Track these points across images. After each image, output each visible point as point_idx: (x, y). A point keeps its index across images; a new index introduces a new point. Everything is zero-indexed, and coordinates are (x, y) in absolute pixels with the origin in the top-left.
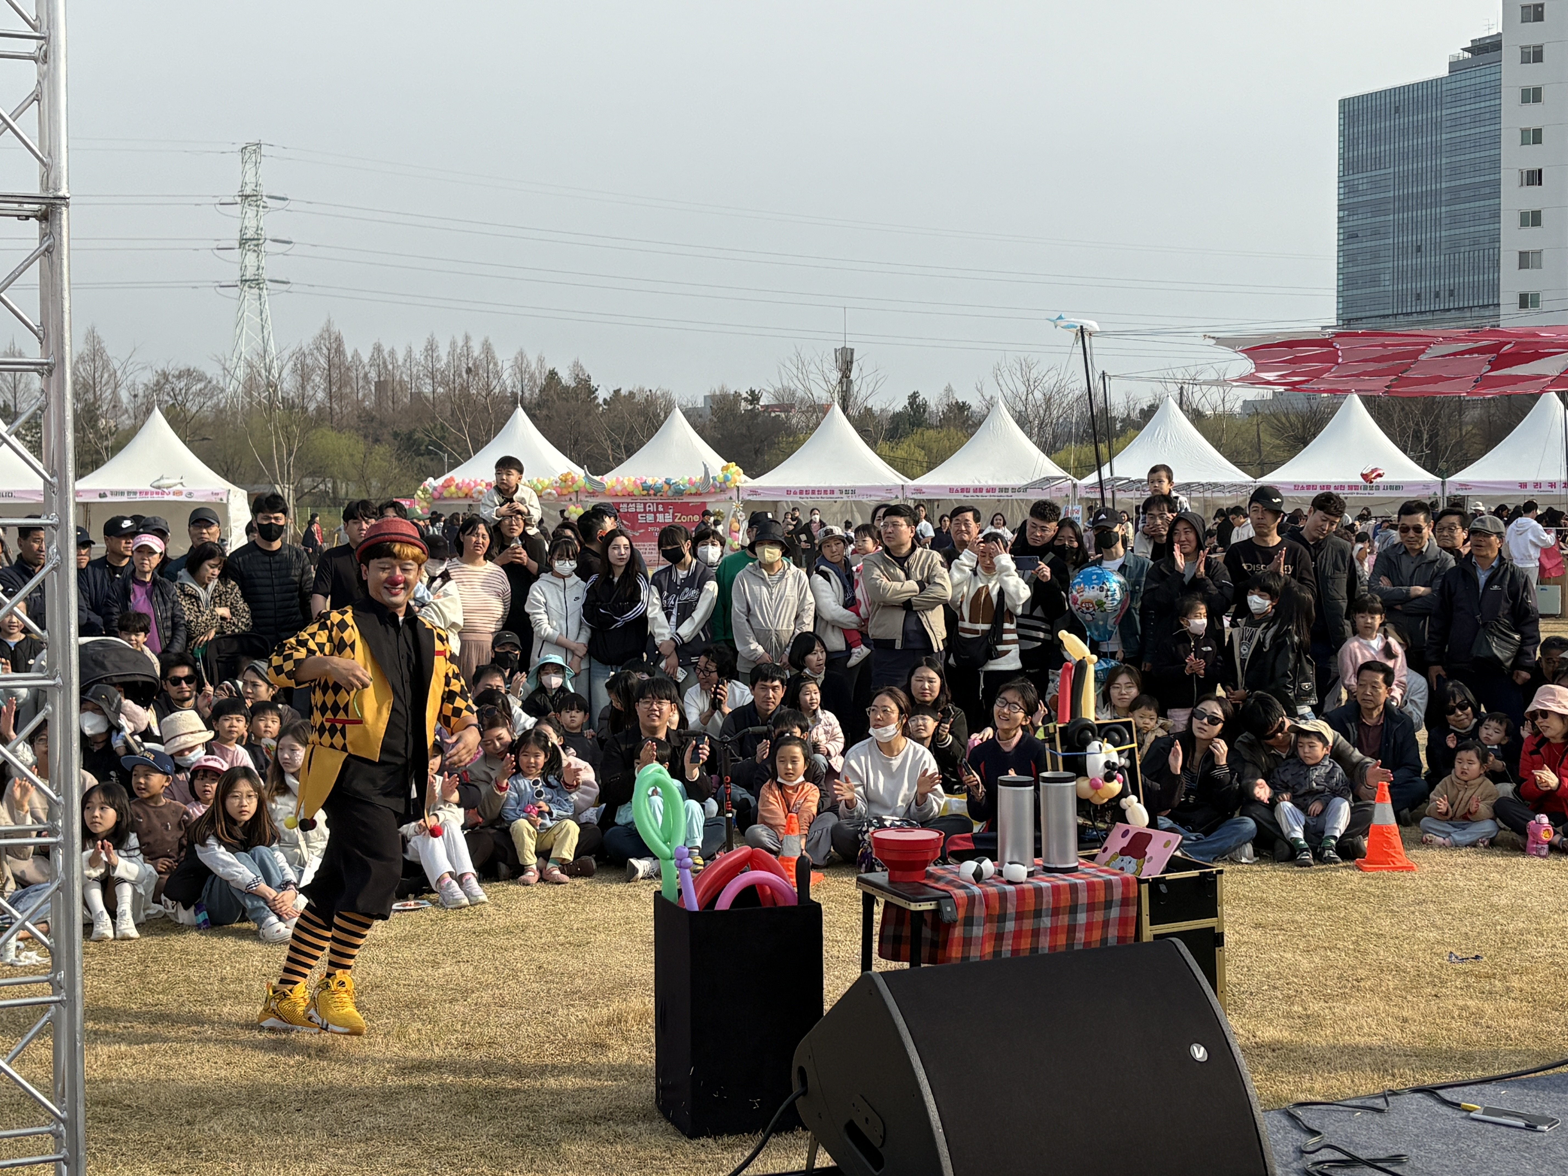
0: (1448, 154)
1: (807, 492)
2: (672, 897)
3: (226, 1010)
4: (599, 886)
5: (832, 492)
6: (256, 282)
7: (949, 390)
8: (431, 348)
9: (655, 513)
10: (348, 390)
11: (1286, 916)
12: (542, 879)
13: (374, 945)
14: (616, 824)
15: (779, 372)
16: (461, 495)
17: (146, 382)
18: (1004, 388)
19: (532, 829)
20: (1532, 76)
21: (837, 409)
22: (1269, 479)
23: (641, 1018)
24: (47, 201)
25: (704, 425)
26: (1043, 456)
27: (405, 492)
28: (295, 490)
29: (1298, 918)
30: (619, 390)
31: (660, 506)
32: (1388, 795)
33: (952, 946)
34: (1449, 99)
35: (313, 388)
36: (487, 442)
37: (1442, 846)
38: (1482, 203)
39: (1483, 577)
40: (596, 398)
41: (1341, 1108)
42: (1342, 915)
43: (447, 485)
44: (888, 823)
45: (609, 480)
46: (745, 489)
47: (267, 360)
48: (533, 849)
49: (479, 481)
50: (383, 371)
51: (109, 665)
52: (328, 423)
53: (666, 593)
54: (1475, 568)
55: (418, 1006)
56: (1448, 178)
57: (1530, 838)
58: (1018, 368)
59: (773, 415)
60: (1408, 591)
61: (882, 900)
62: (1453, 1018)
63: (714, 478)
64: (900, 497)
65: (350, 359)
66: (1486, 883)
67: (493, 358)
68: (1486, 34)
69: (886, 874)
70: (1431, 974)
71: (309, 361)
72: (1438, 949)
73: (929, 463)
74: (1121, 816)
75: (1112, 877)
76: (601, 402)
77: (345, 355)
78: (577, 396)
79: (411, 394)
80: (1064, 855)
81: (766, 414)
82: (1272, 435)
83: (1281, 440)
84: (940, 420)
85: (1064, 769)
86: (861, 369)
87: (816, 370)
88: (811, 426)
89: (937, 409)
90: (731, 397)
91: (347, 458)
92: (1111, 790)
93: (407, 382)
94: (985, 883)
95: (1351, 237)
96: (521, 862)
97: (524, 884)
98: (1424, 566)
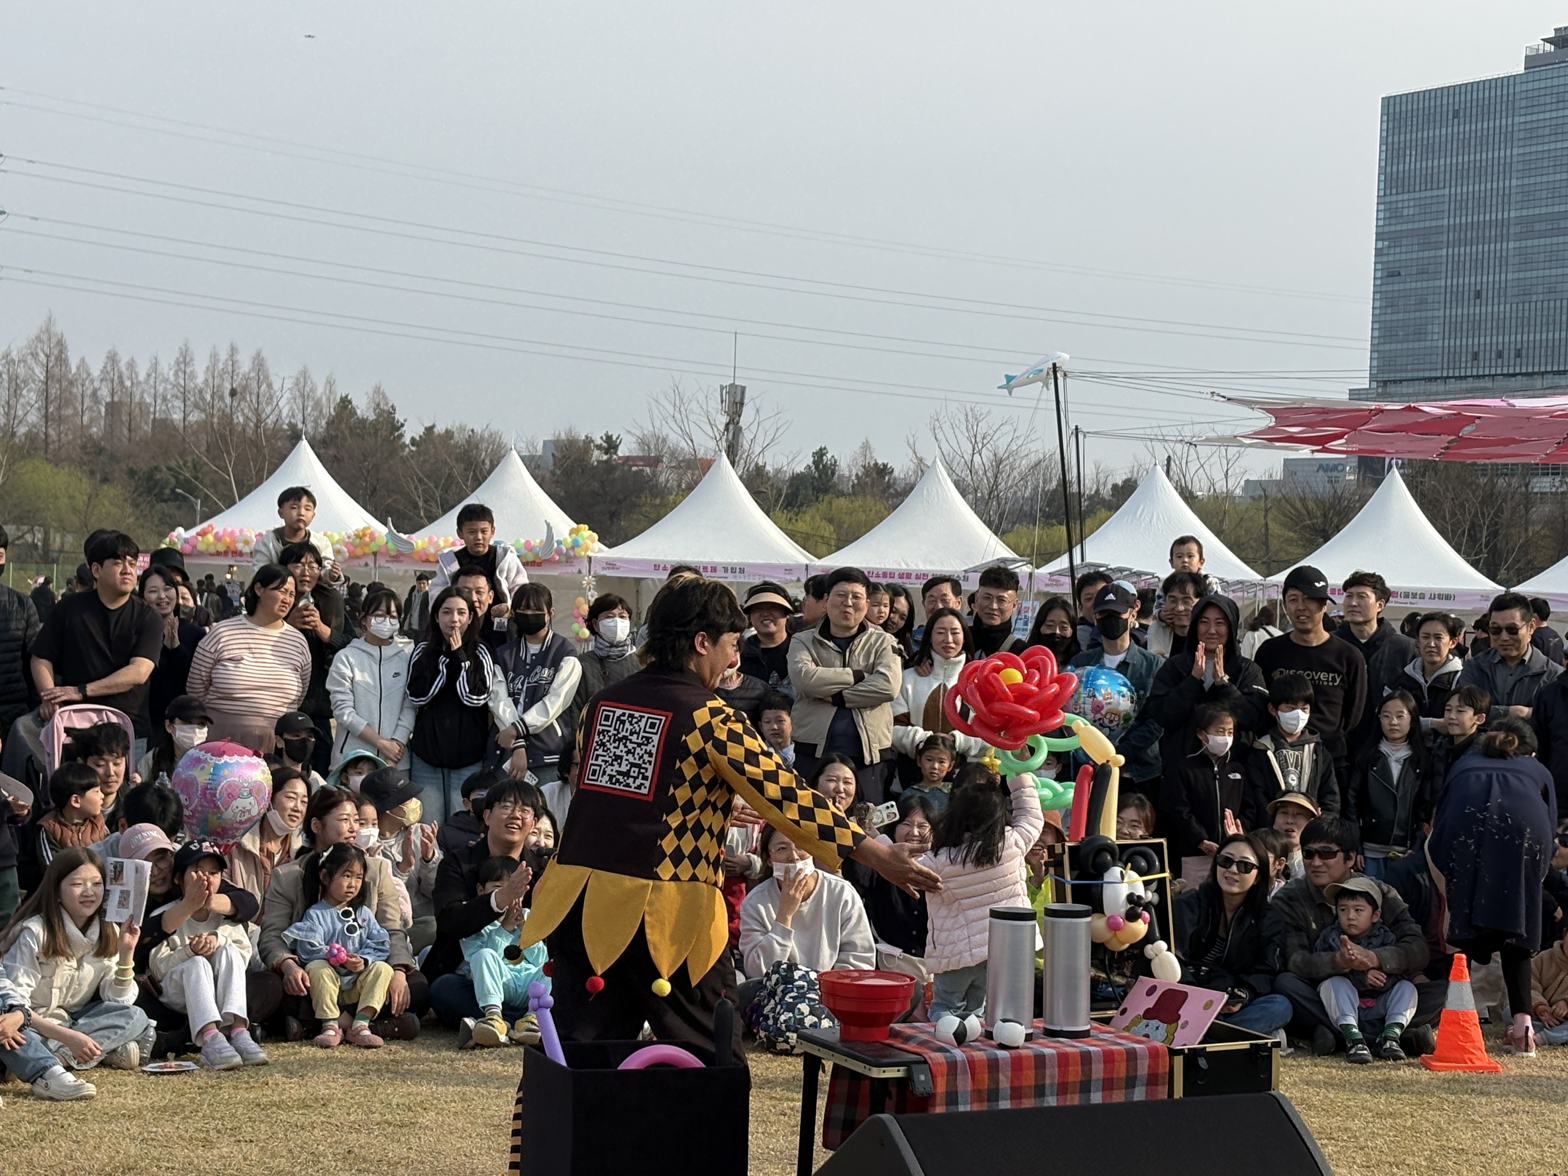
0: (1520, 175)
7: (866, 447)
8: (184, 361)
10: (70, 411)
12: (345, 1041)
13: (124, 1115)
15: (650, 411)
21: (725, 461)
30: (434, 426)
32: (1467, 972)
34: (1524, 103)
35: (24, 406)
40: (401, 436)
43: (203, 537)
45: (420, 539)
46: (599, 561)
48: (335, 1000)
50: (117, 388)
52: (42, 453)
53: (511, 675)
56: (1518, 206)
58: (963, 420)
59: (634, 469)
61: (829, 1065)
63: (559, 542)
65: (74, 370)
67: (267, 377)
69: (837, 1029)
71: (21, 371)
72: (1537, 1170)
74: (1145, 967)
75: (1136, 1046)
76: (408, 442)
77: (67, 365)
78: (376, 433)
79: (154, 420)
80: (1072, 1016)
81: (626, 468)
82: (1283, 525)
83: (1295, 532)
84: (853, 486)
85: (1075, 901)
86: (758, 411)
87: (699, 410)
88: (683, 486)
89: (850, 471)
90: (581, 444)
91: (66, 501)
92: (1135, 933)
93: (150, 404)
94: (970, 1046)
95: (1391, 275)
96: (317, 1016)
97: (322, 1047)
98: (1527, 680)
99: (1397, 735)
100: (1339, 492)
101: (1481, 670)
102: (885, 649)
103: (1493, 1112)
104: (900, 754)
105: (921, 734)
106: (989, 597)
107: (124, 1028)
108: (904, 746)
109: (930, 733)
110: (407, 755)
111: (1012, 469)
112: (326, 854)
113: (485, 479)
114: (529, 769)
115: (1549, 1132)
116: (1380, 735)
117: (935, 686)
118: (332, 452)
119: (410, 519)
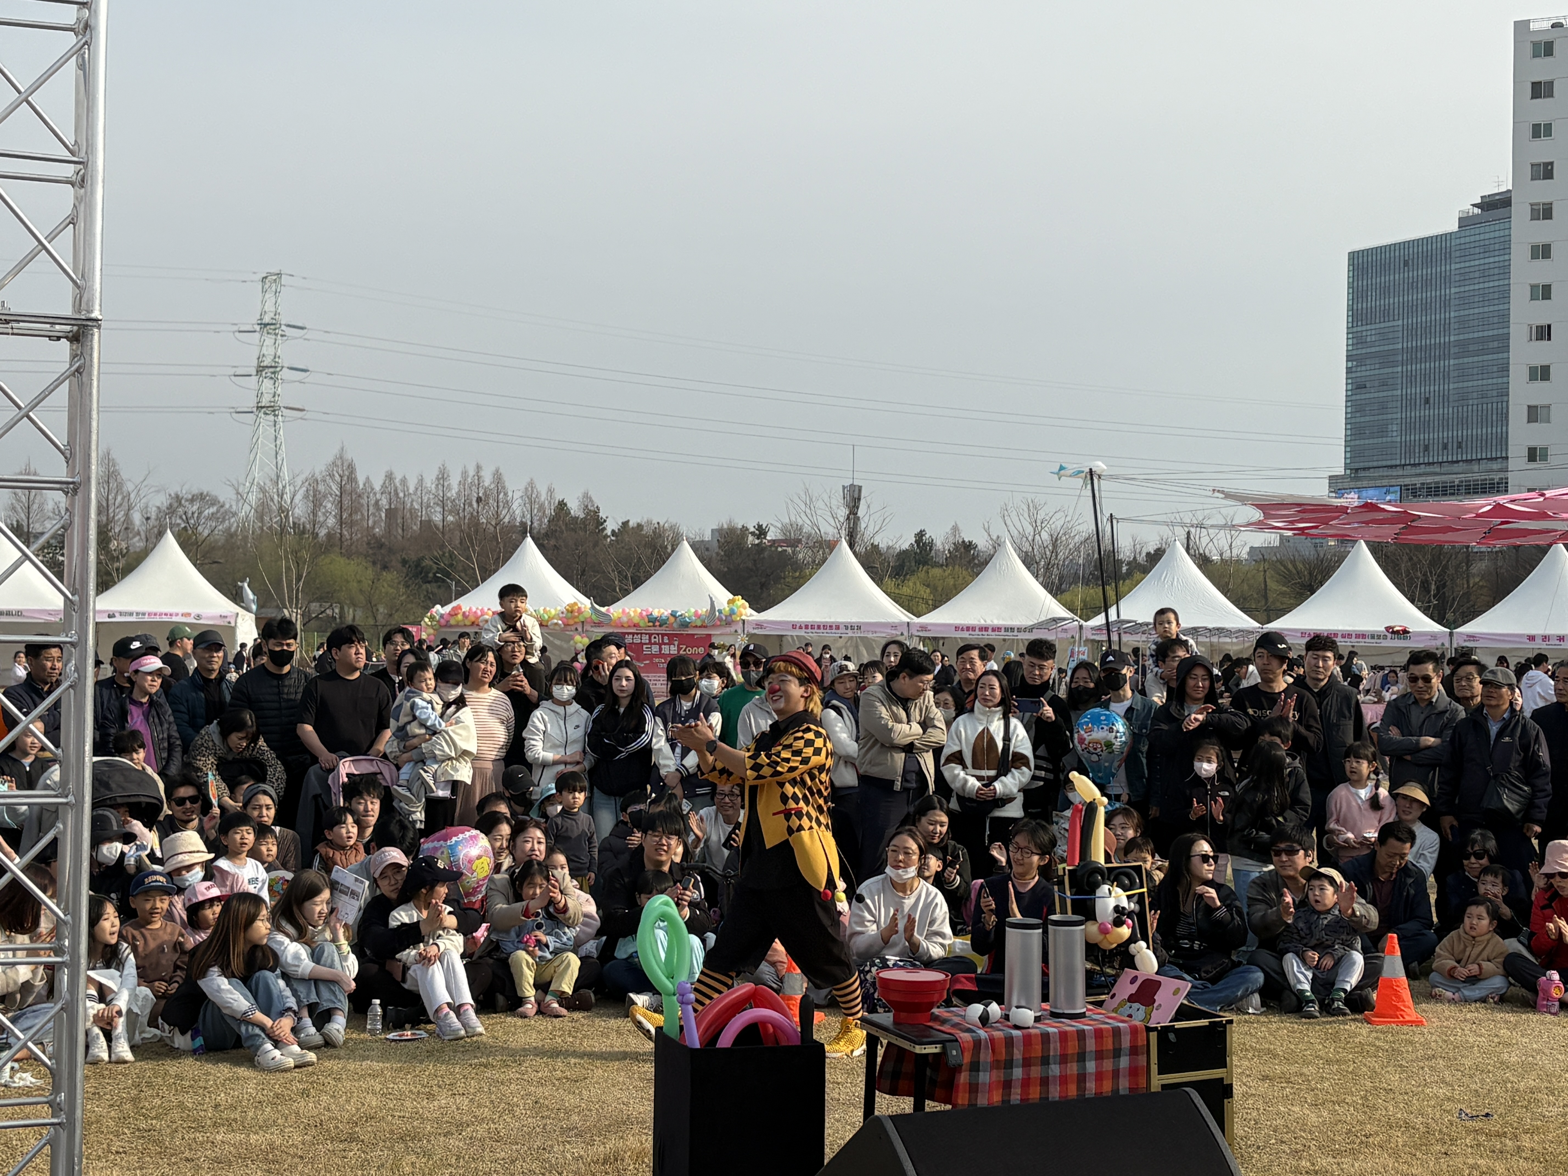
0: (1457, 308)
1: (812, 627)
2: (673, 1033)
3: (219, 1137)
4: (597, 1021)
5: (838, 628)
6: (272, 409)
7: (955, 529)
8: (442, 477)
9: (660, 645)
10: (359, 517)
11: (1294, 1069)
12: (539, 1012)
13: (370, 1075)
14: (615, 958)
15: (788, 508)
16: (468, 623)
17: (158, 504)
18: (1012, 528)
19: (531, 960)
20: (1542, 232)
21: (845, 545)
22: (1276, 625)
23: (638, 1157)
24: (79, 322)
25: (710, 559)
26: (1049, 596)
27: (411, 618)
28: (302, 615)
29: (1305, 1070)
30: (627, 522)
31: (666, 638)
32: (1397, 947)
33: (957, 1092)
35: (324, 514)
36: (495, 571)
37: (1451, 1001)
38: (1490, 357)
39: (1494, 729)
40: (604, 529)
42: (1350, 1069)
43: (454, 613)
44: (890, 963)
45: (615, 611)
46: (750, 623)
47: (280, 486)
48: (532, 982)
50: (394, 498)
51: (113, 786)
52: (337, 549)
53: (670, 725)
54: (1486, 719)
55: (413, 1139)
56: (1457, 332)
57: (1541, 994)
58: (1026, 509)
59: (780, 549)
60: (1418, 742)
61: (885, 1042)
63: (720, 611)
64: (906, 633)
65: (361, 486)
66: (1496, 1040)
67: (504, 487)
68: (1496, 191)
69: (891, 1015)
70: (1440, 1131)
71: (321, 487)
72: (1448, 1106)
73: (934, 600)
74: (1129, 961)
75: (1121, 1025)
76: (609, 533)
77: (356, 482)
78: (586, 527)
79: (421, 521)
80: (1071, 1001)
81: (773, 549)
82: (1278, 582)
83: (1289, 588)
84: (946, 559)
85: (1073, 913)
86: (870, 505)
87: (824, 507)
88: (816, 562)
89: (944, 547)
90: (739, 531)
91: (355, 584)
92: (1120, 935)
93: (418, 510)
94: (991, 1027)
95: (1359, 387)
96: (519, 994)
97: (521, 1017)
98: (1433, 716)
100: (1321, 555)
111: (1067, 543)
112: (518, 871)
113: (665, 560)
117: (980, 729)
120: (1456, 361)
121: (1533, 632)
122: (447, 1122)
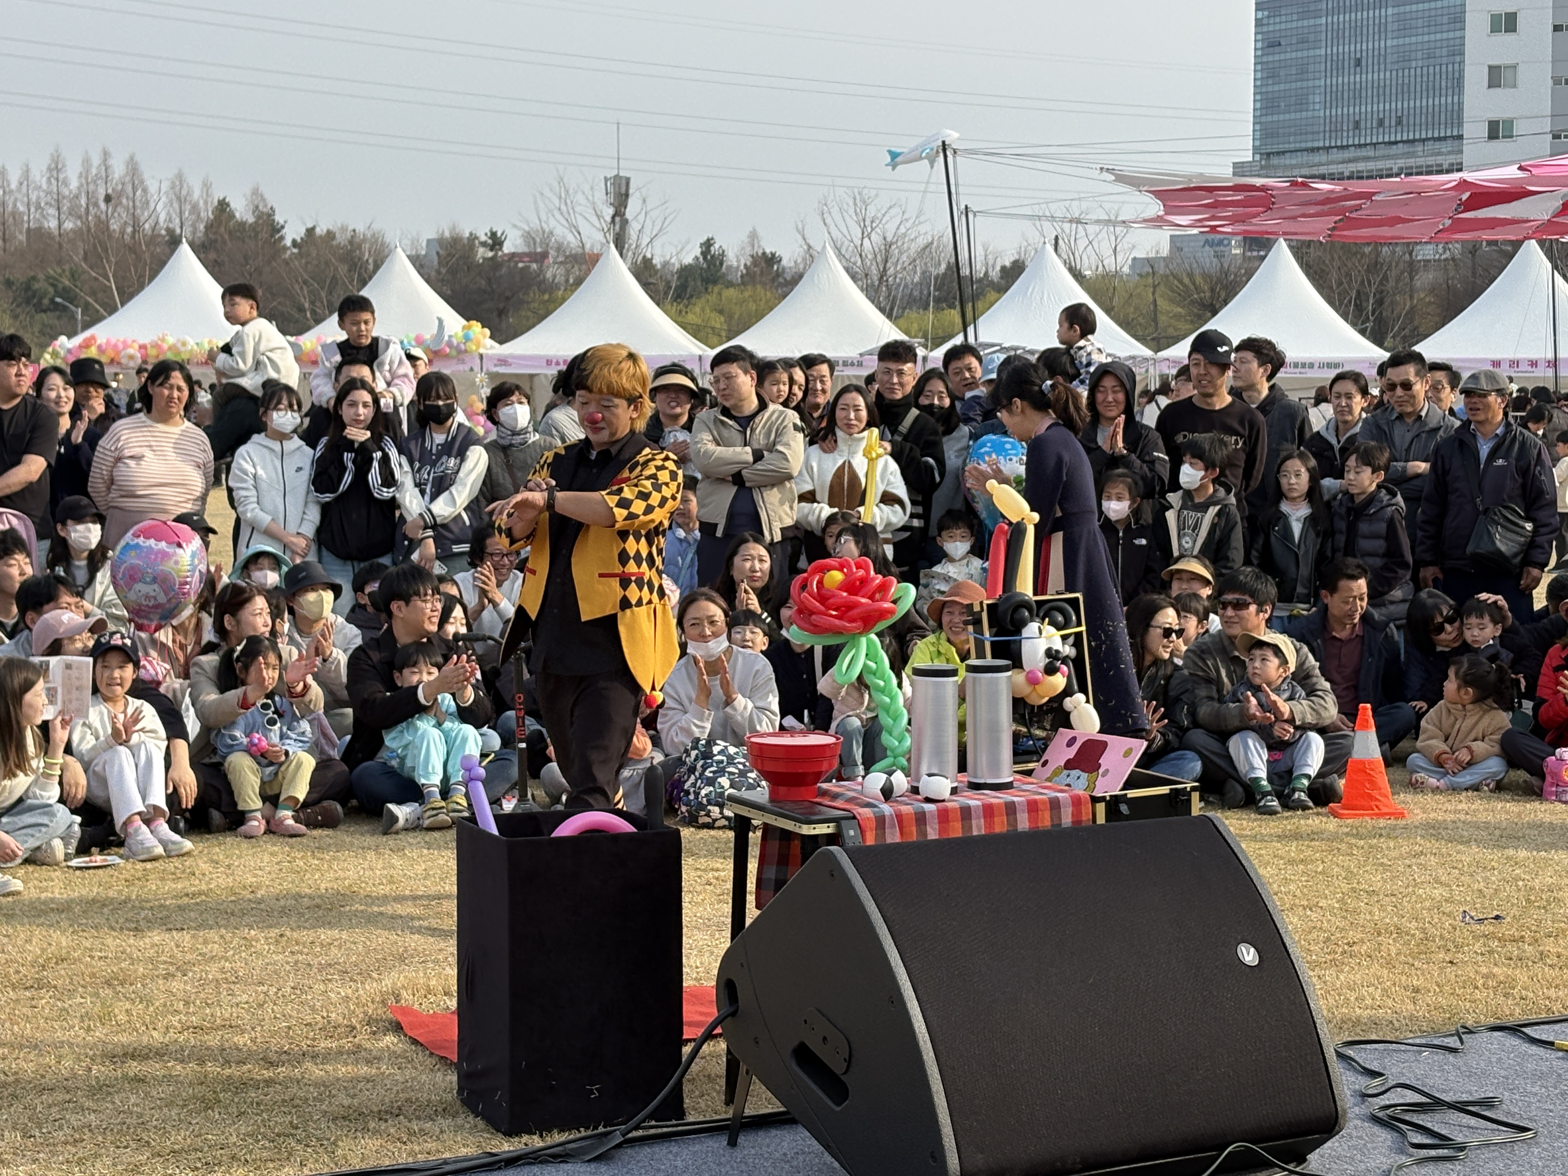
4: (346, 839)
7: (753, 236)
8: (56, 168)
12: (269, 831)
13: (52, 910)
15: (535, 203)
19: (254, 765)
21: (613, 253)
22: (1172, 353)
30: (313, 228)
32: (1372, 721)
37: (1436, 790)
39: (1484, 450)
40: (282, 238)
41: (1403, 1047)
42: (1320, 869)
43: (86, 344)
45: (308, 341)
46: (491, 357)
48: (256, 793)
49: (130, 342)
53: (417, 465)
54: (1475, 437)
55: (122, 983)
57: (1549, 779)
58: (851, 204)
59: (520, 265)
60: (1404, 469)
61: (759, 825)
62: (1477, 988)
63: (450, 342)
67: (142, 182)
69: (766, 790)
70: (1442, 937)
72: (1448, 908)
74: (1063, 719)
75: (1059, 795)
76: (289, 244)
78: (256, 236)
79: (29, 229)
80: (995, 769)
81: (512, 264)
82: (1171, 301)
83: (1183, 307)
84: (742, 276)
85: (994, 657)
86: (644, 201)
87: (583, 201)
88: (571, 281)
89: (738, 261)
90: (466, 241)
92: (1053, 687)
93: (24, 213)
94: (897, 801)
95: (1271, 45)
96: (240, 808)
97: (246, 837)
98: (1424, 435)
99: (1295, 495)
100: (1226, 266)
101: (1379, 427)
102: (785, 427)
103: (1401, 854)
104: (806, 531)
105: (826, 511)
106: (889, 372)
107: (47, 826)
108: (809, 523)
109: (836, 510)
110: (314, 548)
111: (901, 253)
112: (239, 648)
113: (370, 278)
114: (438, 558)
115: (1457, 871)
116: (1280, 495)
117: (840, 462)
118: (212, 256)
119: (297, 321)
120: (1396, 10)
121: (1497, 356)
122: (165, 962)
